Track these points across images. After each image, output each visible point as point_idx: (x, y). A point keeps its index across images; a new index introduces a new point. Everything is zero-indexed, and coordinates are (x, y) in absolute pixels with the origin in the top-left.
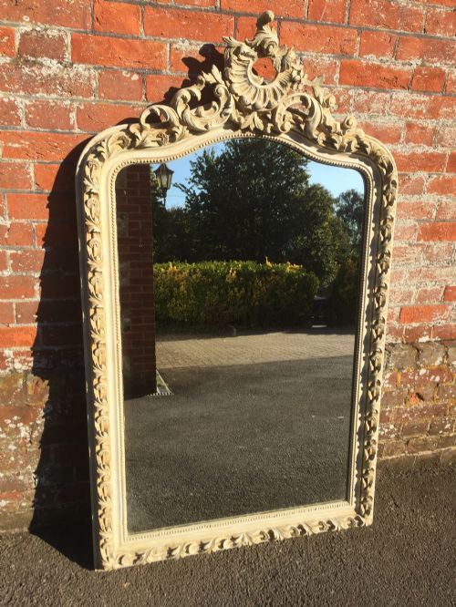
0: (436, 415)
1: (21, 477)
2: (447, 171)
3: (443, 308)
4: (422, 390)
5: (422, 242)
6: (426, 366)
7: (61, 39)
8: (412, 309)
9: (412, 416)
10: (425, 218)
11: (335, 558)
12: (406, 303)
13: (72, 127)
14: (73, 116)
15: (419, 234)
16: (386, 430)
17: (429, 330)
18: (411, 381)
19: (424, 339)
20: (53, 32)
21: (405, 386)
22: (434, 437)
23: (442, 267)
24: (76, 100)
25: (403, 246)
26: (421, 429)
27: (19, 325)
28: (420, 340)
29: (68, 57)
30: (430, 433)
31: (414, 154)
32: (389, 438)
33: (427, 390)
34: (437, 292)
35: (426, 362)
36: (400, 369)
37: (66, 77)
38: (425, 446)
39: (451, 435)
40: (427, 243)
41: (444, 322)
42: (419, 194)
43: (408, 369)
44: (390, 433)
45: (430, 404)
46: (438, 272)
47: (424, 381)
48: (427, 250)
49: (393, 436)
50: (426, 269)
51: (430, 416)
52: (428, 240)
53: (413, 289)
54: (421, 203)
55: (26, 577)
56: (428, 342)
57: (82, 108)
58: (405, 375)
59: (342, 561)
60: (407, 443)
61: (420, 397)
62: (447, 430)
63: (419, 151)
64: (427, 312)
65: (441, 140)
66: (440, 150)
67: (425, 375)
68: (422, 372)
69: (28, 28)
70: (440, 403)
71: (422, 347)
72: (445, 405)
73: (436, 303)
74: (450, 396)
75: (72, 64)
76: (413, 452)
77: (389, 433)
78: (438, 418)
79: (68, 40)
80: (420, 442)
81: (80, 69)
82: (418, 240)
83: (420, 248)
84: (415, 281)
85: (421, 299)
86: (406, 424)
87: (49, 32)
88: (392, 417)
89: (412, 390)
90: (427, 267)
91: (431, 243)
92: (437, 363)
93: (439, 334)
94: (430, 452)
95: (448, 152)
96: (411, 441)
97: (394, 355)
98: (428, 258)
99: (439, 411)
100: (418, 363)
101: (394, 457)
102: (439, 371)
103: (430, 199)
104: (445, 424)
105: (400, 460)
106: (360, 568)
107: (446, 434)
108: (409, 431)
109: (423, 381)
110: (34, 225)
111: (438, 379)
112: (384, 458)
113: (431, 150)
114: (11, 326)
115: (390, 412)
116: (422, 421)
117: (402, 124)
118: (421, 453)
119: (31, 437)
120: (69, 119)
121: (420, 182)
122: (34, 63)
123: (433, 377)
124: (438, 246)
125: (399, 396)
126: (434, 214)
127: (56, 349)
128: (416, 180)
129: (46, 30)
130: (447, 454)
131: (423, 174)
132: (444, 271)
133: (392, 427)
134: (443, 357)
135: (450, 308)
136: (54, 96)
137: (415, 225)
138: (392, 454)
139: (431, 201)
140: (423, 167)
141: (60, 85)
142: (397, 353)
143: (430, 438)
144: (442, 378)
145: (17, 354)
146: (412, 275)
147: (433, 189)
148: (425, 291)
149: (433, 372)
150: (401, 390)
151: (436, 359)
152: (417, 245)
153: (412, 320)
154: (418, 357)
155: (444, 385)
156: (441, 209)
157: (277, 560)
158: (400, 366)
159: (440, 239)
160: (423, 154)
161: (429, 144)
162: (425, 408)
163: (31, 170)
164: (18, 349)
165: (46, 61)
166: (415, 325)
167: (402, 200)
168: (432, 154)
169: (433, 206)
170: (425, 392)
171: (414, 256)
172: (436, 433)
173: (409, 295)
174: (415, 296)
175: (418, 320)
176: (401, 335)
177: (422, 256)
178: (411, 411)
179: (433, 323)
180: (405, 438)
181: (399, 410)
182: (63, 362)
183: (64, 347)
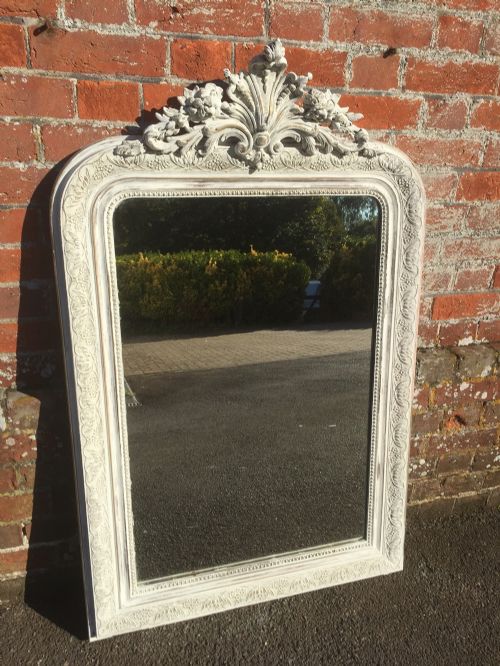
0: (482, 444)
3: (492, 298)
4: (464, 411)
5: (463, 201)
6: (468, 379)
8: (449, 299)
9: (450, 446)
10: (467, 165)
11: (343, 652)
12: (441, 291)
15: (459, 189)
16: (415, 467)
17: (473, 328)
18: (448, 400)
19: (466, 341)
21: (441, 407)
22: (479, 473)
23: (492, 238)
25: (437, 207)
26: (462, 464)
28: (462, 342)
30: (474, 468)
31: (451, 64)
32: (418, 477)
33: (470, 411)
34: (485, 274)
35: (469, 372)
36: (433, 384)
38: (468, 485)
40: (470, 203)
41: (493, 316)
42: (460, 128)
43: (445, 383)
44: (420, 470)
45: (475, 430)
46: (485, 245)
47: (467, 398)
48: (470, 214)
49: (424, 474)
50: (468, 241)
51: (475, 446)
52: (471, 198)
53: (451, 270)
54: (461, 142)
56: (472, 346)
58: (439, 392)
59: (353, 657)
60: (444, 482)
61: (461, 420)
62: (496, 464)
63: (459, 60)
64: (471, 304)
65: (491, 43)
66: (489, 60)
67: (467, 391)
68: (464, 386)
70: (487, 428)
71: (463, 351)
72: (494, 431)
73: (482, 290)
76: (451, 494)
77: (418, 470)
78: (485, 448)
80: (461, 481)
82: (458, 198)
83: (461, 211)
84: (454, 258)
85: (461, 285)
86: (442, 458)
88: (423, 449)
89: (450, 412)
90: (471, 238)
91: (477, 203)
92: (484, 374)
93: (485, 334)
94: (473, 493)
96: (448, 480)
97: (425, 364)
98: (472, 225)
99: (486, 439)
100: (458, 374)
101: (426, 501)
102: (486, 384)
103: (473, 135)
104: (494, 456)
105: (434, 504)
107: (495, 469)
108: (446, 466)
109: (465, 398)
111: (485, 396)
112: (412, 503)
113: (476, 60)
115: (420, 441)
116: (463, 453)
117: (433, 16)
118: (462, 495)
121: (460, 109)
123: (478, 393)
124: (485, 207)
125: (432, 421)
126: (481, 159)
128: (455, 107)
130: (496, 494)
131: (464, 97)
132: (495, 243)
133: (422, 462)
134: (493, 366)
137: (454, 176)
138: (422, 498)
139: (477, 140)
140: (464, 87)
142: (428, 361)
143: (475, 475)
144: (490, 395)
146: (449, 250)
147: (479, 120)
148: (468, 274)
149: (479, 387)
150: (435, 412)
151: (482, 369)
152: (457, 206)
153: (449, 316)
154: (458, 366)
155: (493, 403)
156: (490, 151)
157: (261, 659)
158: (434, 380)
159: (489, 197)
160: (465, 65)
161: (474, 50)
162: (467, 436)
166: (453, 321)
167: (435, 137)
168: (477, 66)
169: (479, 146)
170: (467, 414)
171: (452, 222)
172: (482, 468)
173: (446, 279)
174: (453, 281)
175: (457, 314)
176: (434, 336)
177: (464, 222)
178: (449, 440)
179: (478, 319)
180: (440, 476)
181: (431, 438)
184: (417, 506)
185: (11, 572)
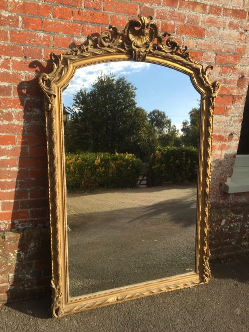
1: (20, 276)
27: (22, 210)
55: (23, 319)
69: (29, 99)
106: (165, 308)
110: (29, 170)
114: (18, 210)
119: (25, 258)
122: (31, 111)
127: (36, 219)
145: (19, 222)
163: (28, 149)
164: (20, 220)
165: (35, 110)
182: (39, 225)
183: (39, 218)
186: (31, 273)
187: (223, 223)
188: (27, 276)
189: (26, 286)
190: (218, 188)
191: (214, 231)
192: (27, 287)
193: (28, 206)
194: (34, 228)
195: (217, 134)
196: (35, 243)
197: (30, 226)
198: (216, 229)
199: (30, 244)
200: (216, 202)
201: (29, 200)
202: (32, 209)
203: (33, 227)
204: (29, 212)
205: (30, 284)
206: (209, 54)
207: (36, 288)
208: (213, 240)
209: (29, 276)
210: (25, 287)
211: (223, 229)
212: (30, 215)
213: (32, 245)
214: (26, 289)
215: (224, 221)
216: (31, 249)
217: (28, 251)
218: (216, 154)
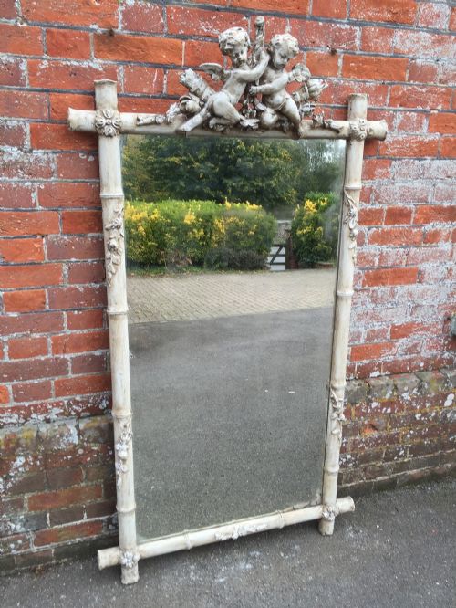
0: (390, 443)
2: (386, 224)
3: (390, 345)
4: (376, 421)
5: (366, 287)
6: (378, 399)
7: (20, 129)
8: (361, 347)
9: (368, 445)
10: (368, 266)
12: (356, 343)
13: (35, 205)
14: (34, 196)
15: (364, 281)
16: (344, 460)
17: (379, 366)
18: (364, 414)
19: (375, 374)
20: (13, 123)
21: (359, 419)
22: (389, 463)
23: (387, 308)
24: (37, 182)
26: (377, 457)
28: (371, 375)
29: (27, 144)
30: (386, 460)
32: (347, 467)
33: (380, 421)
34: (384, 331)
35: (378, 395)
36: (353, 404)
37: (26, 162)
38: (382, 472)
39: (406, 460)
40: (371, 289)
41: (392, 357)
42: (361, 245)
43: (361, 403)
44: (347, 462)
45: (384, 434)
46: (383, 313)
48: (372, 295)
49: (351, 465)
50: (372, 311)
51: (385, 444)
52: (372, 285)
53: (362, 330)
54: (363, 253)
56: (379, 377)
57: (42, 187)
58: (358, 409)
60: (365, 470)
61: (374, 427)
62: (402, 456)
64: (378, 348)
65: (377, 198)
66: (378, 206)
67: (377, 408)
68: (374, 404)
70: (393, 432)
71: (373, 381)
72: (398, 434)
73: (384, 341)
74: (401, 426)
75: (31, 150)
76: (371, 479)
78: (392, 446)
79: (27, 129)
80: (379, 469)
81: (40, 155)
82: (363, 286)
83: (366, 293)
84: (363, 322)
85: (369, 338)
86: (362, 453)
87: (9, 123)
88: (349, 447)
89: (366, 422)
90: (373, 309)
91: (376, 288)
92: (388, 396)
93: (388, 368)
94: (386, 478)
95: (386, 208)
96: (368, 468)
98: (374, 301)
99: (392, 440)
100: (370, 397)
101: (353, 484)
102: (390, 403)
103: (371, 249)
104: (399, 451)
105: (359, 485)
107: (400, 460)
108: (365, 459)
109: (376, 413)
111: (389, 410)
112: (344, 486)
113: (369, 207)
115: (346, 443)
116: (377, 450)
118: (379, 479)
119: (5, 489)
120: (31, 198)
123: (384, 409)
124: (381, 290)
125: (354, 428)
126: (377, 263)
127: (27, 404)
129: (6, 121)
130: (403, 478)
132: (389, 312)
133: (349, 456)
134: (393, 391)
135: (397, 344)
136: (16, 179)
137: (359, 273)
138: (351, 481)
139: (373, 251)
140: (363, 221)
141: (21, 169)
142: (349, 390)
143: (387, 464)
144: (393, 410)
146: (359, 317)
147: (374, 240)
148: (373, 331)
149: (385, 404)
150: (356, 422)
151: (386, 393)
152: (363, 291)
153: (361, 358)
154: (369, 392)
155: (395, 415)
156: (382, 257)
158: (353, 401)
159: (383, 284)
160: (362, 210)
161: (368, 202)
162: (379, 438)
165: (7, 148)
166: (366, 361)
168: (370, 210)
169: (375, 255)
170: (378, 423)
171: (360, 300)
172: (392, 459)
173: (358, 335)
174: (364, 336)
175: (367, 357)
176: (353, 372)
177: (368, 300)
178: (366, 441)
179: (382, 359)
180: (362, 466)
181: (355, 440)
182: (34, 416)
183: (34, 402)
184: (347, 487)
185: (74, 538)
186: (21, 521)
187: (448, 403)
188: (13, 526)
189: (12, 546)
190: (440, 326)
191: (428, 420)
192: (15, 549)
193: (5, 376)
194: (23, 424)
195: (446, 205)
196: (26, 456)
197: (14, 420)
198: (434, 414)
199: (15, 461)
200: (436, 356)
201: (6, 364)
202: (15, 382)
203: (22, 421)
204: (10, 388)
205: (20, 542)
206: (436, 8)
207: (34, 549)
208: (424, 437)
209: (18, 527)
210: (10, 550)
211: (448, 415)
212: (11, 397)
213: (20, 461)
214: (14, 552)
215: (451, 397)
216: (17, 469)
217: (12, 474)
218: (440, 252)
